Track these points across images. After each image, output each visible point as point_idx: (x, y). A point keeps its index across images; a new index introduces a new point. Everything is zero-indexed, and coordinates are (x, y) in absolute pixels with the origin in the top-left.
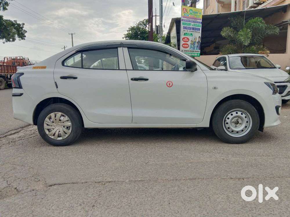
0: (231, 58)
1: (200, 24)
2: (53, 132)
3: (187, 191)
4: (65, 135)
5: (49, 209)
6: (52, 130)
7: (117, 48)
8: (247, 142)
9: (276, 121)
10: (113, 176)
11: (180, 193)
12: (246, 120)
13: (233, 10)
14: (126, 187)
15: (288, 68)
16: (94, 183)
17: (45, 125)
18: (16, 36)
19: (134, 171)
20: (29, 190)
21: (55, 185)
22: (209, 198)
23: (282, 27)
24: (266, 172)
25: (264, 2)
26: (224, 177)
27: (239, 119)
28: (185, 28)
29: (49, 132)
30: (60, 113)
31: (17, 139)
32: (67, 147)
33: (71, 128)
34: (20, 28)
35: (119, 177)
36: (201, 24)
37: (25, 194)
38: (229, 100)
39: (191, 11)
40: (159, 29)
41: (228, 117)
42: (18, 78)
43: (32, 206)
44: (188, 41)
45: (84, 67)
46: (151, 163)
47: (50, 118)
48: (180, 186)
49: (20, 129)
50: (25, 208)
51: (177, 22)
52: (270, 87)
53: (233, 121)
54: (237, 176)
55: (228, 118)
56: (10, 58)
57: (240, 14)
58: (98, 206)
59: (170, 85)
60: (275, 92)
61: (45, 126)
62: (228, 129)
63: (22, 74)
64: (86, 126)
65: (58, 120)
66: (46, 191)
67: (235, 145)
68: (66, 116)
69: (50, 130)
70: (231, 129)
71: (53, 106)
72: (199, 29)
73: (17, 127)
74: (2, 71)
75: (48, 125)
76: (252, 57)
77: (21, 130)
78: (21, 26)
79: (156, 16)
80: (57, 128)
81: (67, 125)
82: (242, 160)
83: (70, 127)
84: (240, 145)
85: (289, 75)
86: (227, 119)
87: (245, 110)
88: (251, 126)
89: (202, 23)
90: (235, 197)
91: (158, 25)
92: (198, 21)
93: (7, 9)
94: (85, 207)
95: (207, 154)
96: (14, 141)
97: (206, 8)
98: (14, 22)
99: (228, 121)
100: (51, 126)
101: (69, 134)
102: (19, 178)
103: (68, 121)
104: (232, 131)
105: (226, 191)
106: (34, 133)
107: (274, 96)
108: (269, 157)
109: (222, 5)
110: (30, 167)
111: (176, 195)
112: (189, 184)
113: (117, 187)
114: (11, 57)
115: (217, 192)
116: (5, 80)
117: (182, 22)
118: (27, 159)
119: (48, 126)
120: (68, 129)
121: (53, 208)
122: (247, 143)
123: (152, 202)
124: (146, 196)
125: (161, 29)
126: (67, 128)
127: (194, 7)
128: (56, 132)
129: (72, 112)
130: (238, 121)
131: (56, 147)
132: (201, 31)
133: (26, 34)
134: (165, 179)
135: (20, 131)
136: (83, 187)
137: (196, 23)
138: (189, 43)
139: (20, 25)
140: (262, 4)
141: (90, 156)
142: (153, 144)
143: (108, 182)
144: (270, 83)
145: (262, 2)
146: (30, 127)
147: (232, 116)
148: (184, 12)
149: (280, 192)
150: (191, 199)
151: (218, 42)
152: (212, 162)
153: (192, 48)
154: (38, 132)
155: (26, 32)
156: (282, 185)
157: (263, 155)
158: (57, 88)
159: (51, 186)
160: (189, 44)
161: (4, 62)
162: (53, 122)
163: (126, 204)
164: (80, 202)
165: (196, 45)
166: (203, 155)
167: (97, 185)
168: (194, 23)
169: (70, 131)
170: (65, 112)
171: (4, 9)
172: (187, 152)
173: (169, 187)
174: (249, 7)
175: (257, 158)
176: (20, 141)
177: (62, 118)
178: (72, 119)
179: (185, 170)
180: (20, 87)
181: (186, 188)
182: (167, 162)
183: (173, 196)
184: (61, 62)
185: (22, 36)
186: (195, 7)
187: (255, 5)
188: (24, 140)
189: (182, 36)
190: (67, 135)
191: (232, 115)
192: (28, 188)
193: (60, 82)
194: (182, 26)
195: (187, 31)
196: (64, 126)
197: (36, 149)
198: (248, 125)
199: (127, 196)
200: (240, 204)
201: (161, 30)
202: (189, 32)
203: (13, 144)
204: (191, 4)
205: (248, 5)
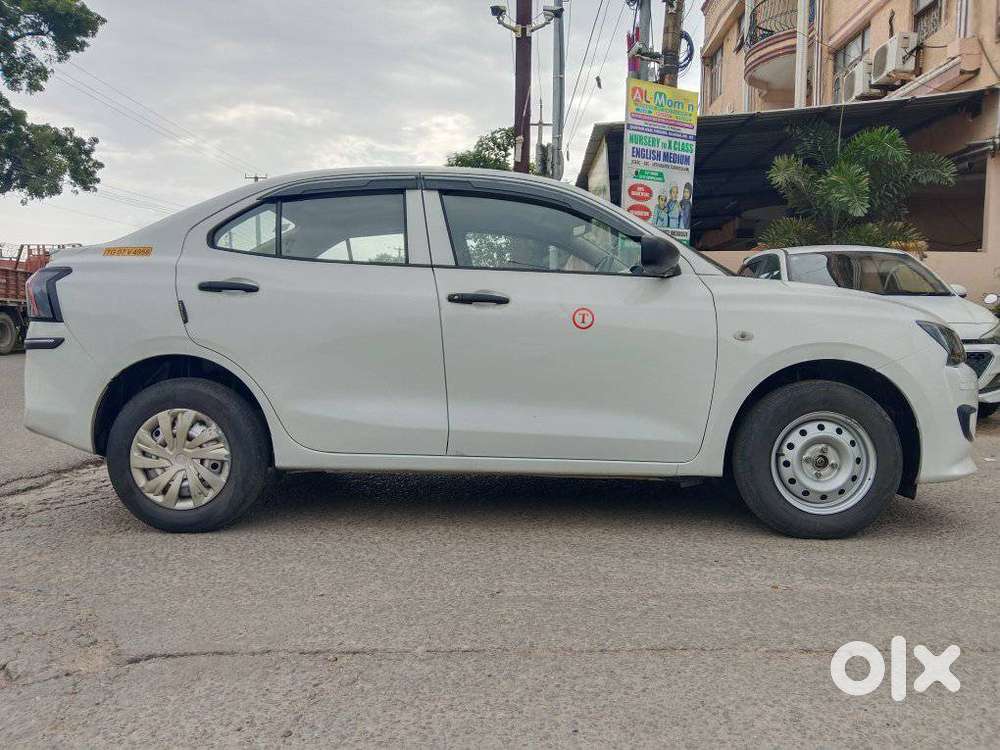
0: (795, 258)
1: (689, 142)
2: (162, 479)
3: (641, 688)
4: (205, 490)
5: (117, 740)
6: (159, 471)
7: (402, 191)
8: (859, 533)
9: (959, 460)
10: (369, 635)
11: (616, 696)
12: (854, 452)
13: (800, 104)
14: (412, 672)
15: (991, 299)
16: (297, 654)
17: (135, 454)
18: (67, 177)
19: (447, 618)
20: (51, 673)
21: (150, 657)
22: (726, 714)
23: (967, 163)
24: (933, 632)
25: (904, 82)
26: (780, 643)
27: (829, 448)
28: (638, 153)
29: (149, 478)
30: (191, 414)
31: (33, 509)
32: (210, 536)
33: (227, 468)
34: (80, 154)
35: (389, 637)
36: (694, 143)
37: (33, 686)
38: (794, 380)
39: (660, 97)
40: (550, 156)
41: (789, 440)
42: (51, 284)
43: (55, 728)
44: (647, 199)
45: (284, 253)
46: (510, 594)
47: (155, 431)
48: (618, 671)
49: (50, 477)
50: (27, 734)
51: (610, 138)
52: (939, 341)
53: (807, 455)
54: (826, 643)
55: (791, 446)
56: (39, 249)
57: (826, 116)
58: (305, 736)
59: (583, 322)
60: (953, 360)
61: (137, 460)
62: (790, 486)
63: (67, 271)
64: (281, 462)
65: (181, 438)
66: (112, 680)
67: (816, 543)
68: (210, 422)
69: (151, 473)
70: (801, 484)
71: (168, 387)
72: (687, 160)
73: (39, 470)
74: (7, 290)
75: (144, 453)
76: (869, 256)
77: (52, 481)
78: (87, 147)
79: (541, 124)
80: (178, 466)
81: (212, 457)
82: (842, 592)
83: (223, 462)
84: (833, 544)
85: (998, 320)
86: (785, 449)
87: (851, 416)
88: (871, 474)
89: (697, 138)
90: (821, 715)
91: (549, 145)
92: (683, 131)
93: (41, 89)
94: (256, 737)
95: (714, 569)
96: (22, 515)
97: (711, 103)
98: (63, 133)
99: (789, 455)
100: (157, 458)
101: (218, 489)
102: (22, 633)
103: (217, 440)
104: (806, 493)
105: (787, 693)
106: (96, 491)
107: (951, 368)
108: (940, 585)
109: (765, 92)
110: (68, 598)
111: (603, 703)
112: (650, 666)
113: (380, 671)
114: (44, 246)
115: (755, 696)
116: (17, 322)
117: (627, 134)
118: (58, 572)
119: (144, 458)
120: (217, 470)
121: (135, 736)
122: (859, 538)
123: (509, 726)
124: (487, 703)
125: (556, 157)
126: (214, 466)
127: (669, 85)
128: (172, 480)
129: (234, 407)
130: (824, 457)
131: (169, 537)
132: (691, 167)
133: (99, 174)
134: (562, 648)
135: (48, 483)
136: (255, 666)
137: (678, 140)
138: (652, 204)
139: (84, 143)
140: (899, 87)
141: (287, 567)
142: (518, 533)
143: (348, 653)
144: (937, 325)
145: (897, 83)
146: (85, 470)
147: (805, 439)
148: (637, 100)
149: (988, 702)
150: (657, 718)
151: (750, 214)
152: (733, 594)
153: (662, 220)
154: (111, 486)
155: (101, 165)
156: (994, 679)
157: (919, 578)
158: (186, 321)
159: (135, 661)
160: (652, 208)
161: (17, 263)
162: (164, 445)
163: (413, 729)
164: (236, 720)
165: (676, 210)
166: (699, 571)
167: (306, 662)
168: (671, 138)
169: (223, 478)
170: (208, 410)
171: (34, 87)
172: (642, 562)
173: (575, 673)
174: (854, 97)
175: (898, 585)
176: (44, 515)
177: (197, 430)
178: (232, 435)
179: (636, 619)
180: (55, 316)
181: (637, 679)
182: (571, 592)
183: (591, 705)
184: (206, 233)
185: (85, 178)
186: (674, 84)
187: (874, 91)
188: (59, 511)
189: (627, 180)
190: (211, 494)
191: (803, 433)
192: (51, 667)
193: (198, 301)
194: (628, 147)
195: (646, 164)
196: (202, 461)
197: (98, 541)
198: (860, 470)
199: (417, 703)
200: (842, 739)
201: (556, 161)
202: (650, 165)
203: (18, 522)
204: (660, 75)
205: (851, 89)
